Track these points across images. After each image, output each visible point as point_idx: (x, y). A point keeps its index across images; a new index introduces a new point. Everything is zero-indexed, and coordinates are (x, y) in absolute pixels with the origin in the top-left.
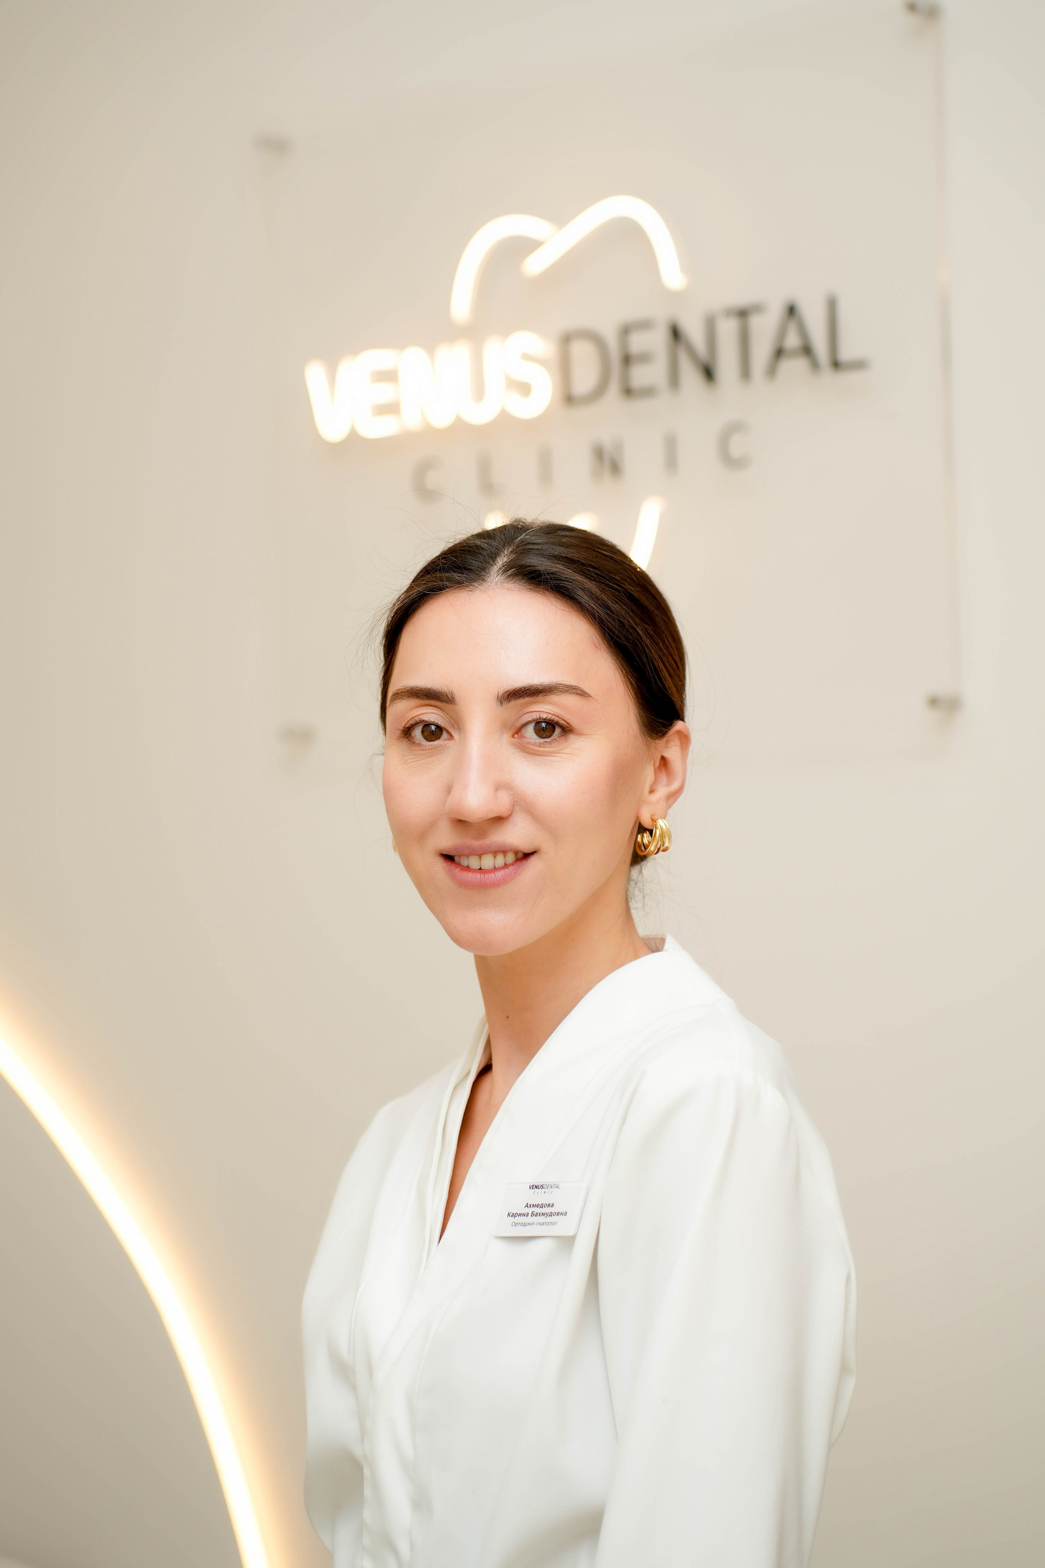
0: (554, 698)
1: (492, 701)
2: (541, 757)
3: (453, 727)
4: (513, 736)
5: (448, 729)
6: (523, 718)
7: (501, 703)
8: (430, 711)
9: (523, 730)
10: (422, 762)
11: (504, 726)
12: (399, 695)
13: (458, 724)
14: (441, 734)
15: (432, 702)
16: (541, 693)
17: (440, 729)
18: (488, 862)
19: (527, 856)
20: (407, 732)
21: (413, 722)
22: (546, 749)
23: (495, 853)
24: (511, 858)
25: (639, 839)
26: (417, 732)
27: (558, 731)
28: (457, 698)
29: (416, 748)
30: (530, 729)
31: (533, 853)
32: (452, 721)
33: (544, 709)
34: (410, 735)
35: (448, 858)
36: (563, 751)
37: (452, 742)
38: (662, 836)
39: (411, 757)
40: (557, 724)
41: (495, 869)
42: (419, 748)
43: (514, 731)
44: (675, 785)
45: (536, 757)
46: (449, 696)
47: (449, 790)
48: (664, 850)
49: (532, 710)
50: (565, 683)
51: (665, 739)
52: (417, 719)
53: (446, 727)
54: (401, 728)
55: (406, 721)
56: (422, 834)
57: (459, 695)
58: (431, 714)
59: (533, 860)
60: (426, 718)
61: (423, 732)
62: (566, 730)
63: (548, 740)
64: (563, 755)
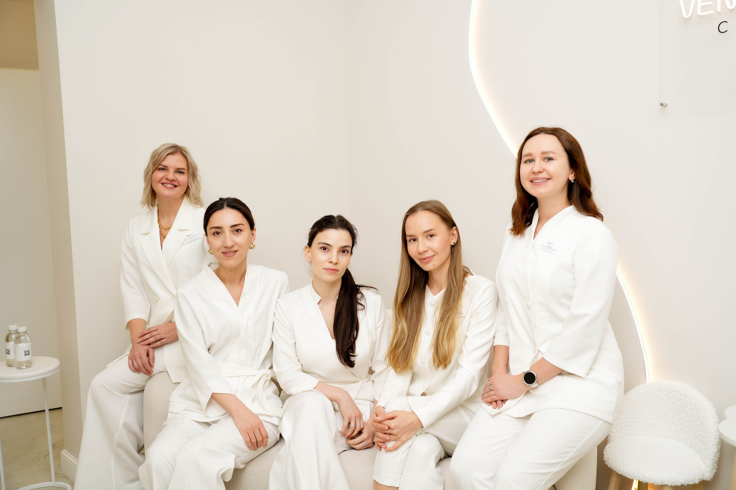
0: (239, 226)
1: (229, 228)
2: (238, 235)
10: (217, 238)
11: (231, 231)
13: (224, 232)
14: (221, 233)
15: (217, 228)
16: (236, 225)
18: (231, 253)
20: (214, 234)
21: (214, 232)
23: (232, 251)
24: (234, 252)
26: (216, 233)
27: (239, 231)
28: (222, 227)
30: (235, 231)
31: (237, 250)
32: (222, 231)
33: (237, 228)
35: (224, 253)
37: (223, 234)
39: (214, 237)
40: (240, 230)
43: (233, 232)
44: (255, 238)
47: (223, 242)
49: (235, 228)
50: (239, 223)
58: (218, 230)
59: (237, 252)
62: (241, 230)
63: (238, 233)
64: (241, 234)
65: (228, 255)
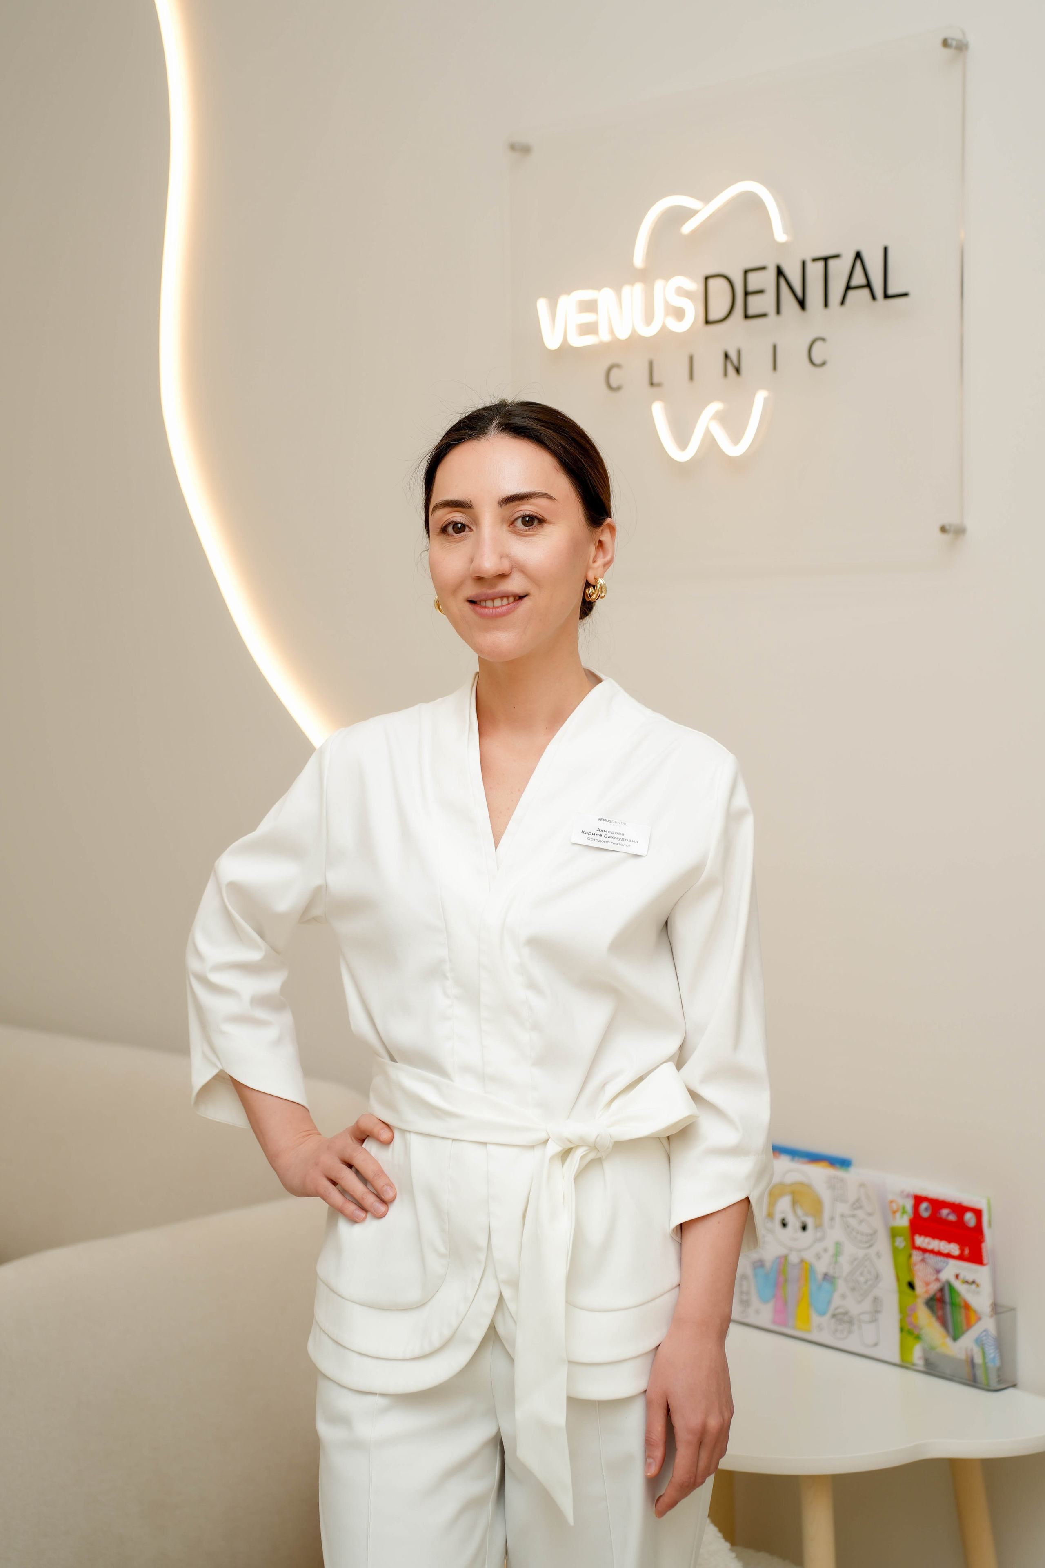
0: (533, 501)
1: (496, 505)
2: (527, 537)
3: (472, 522)
5: (469, 525)
6: (515, 515)
7: (501, 506)
8: (457, 515)
9: (515, 523)
10: (454, 546)
11: (503, 520)
12: (437, 507)
13: (476, 521)
14: (465, 528)
15: (459, 509)
16: (524, 498)
17: (464, 525)
18: (498, 602)
19: (520, 598)
20: (444, 530)
21: (447, 523)
22: (530, 533)
23: (502, 598)
24: (512, 599)
25: (587, 592)
26: (450, 529)
27: (536, 522)
28: (474, 505)
29: (449, 539)
30: (519, 521)
31: (525, 596)
32: (471, 520)
33: (527, 508)
34: (446, 531)
35: (472, 602)
36: (541, 533)
37: (472, 533)
38: (601, 588)
39: (447, 544)
40: (536, 517)
41: (501, 606)
42: (451, 538)
43: (509, 523)
44: (608, 558)
45: (523, 537)
46: (470, 504)
47: (472, 560)
48: (602, 597)
49: (520, 509)
50: (539, 492)
51: (600, 529)
52: (450, 521)
53: (467, 524)
54: (440, 527)
55: (442, 522)
56: (455, 589)
57: (475, 503)
58: (458, 517)
59: (525, 599)
60: (455, 520)
61: (453, 529)
62: (542, 520)
63: (530, 527)
64: (541, 536)
65: (486, 611)
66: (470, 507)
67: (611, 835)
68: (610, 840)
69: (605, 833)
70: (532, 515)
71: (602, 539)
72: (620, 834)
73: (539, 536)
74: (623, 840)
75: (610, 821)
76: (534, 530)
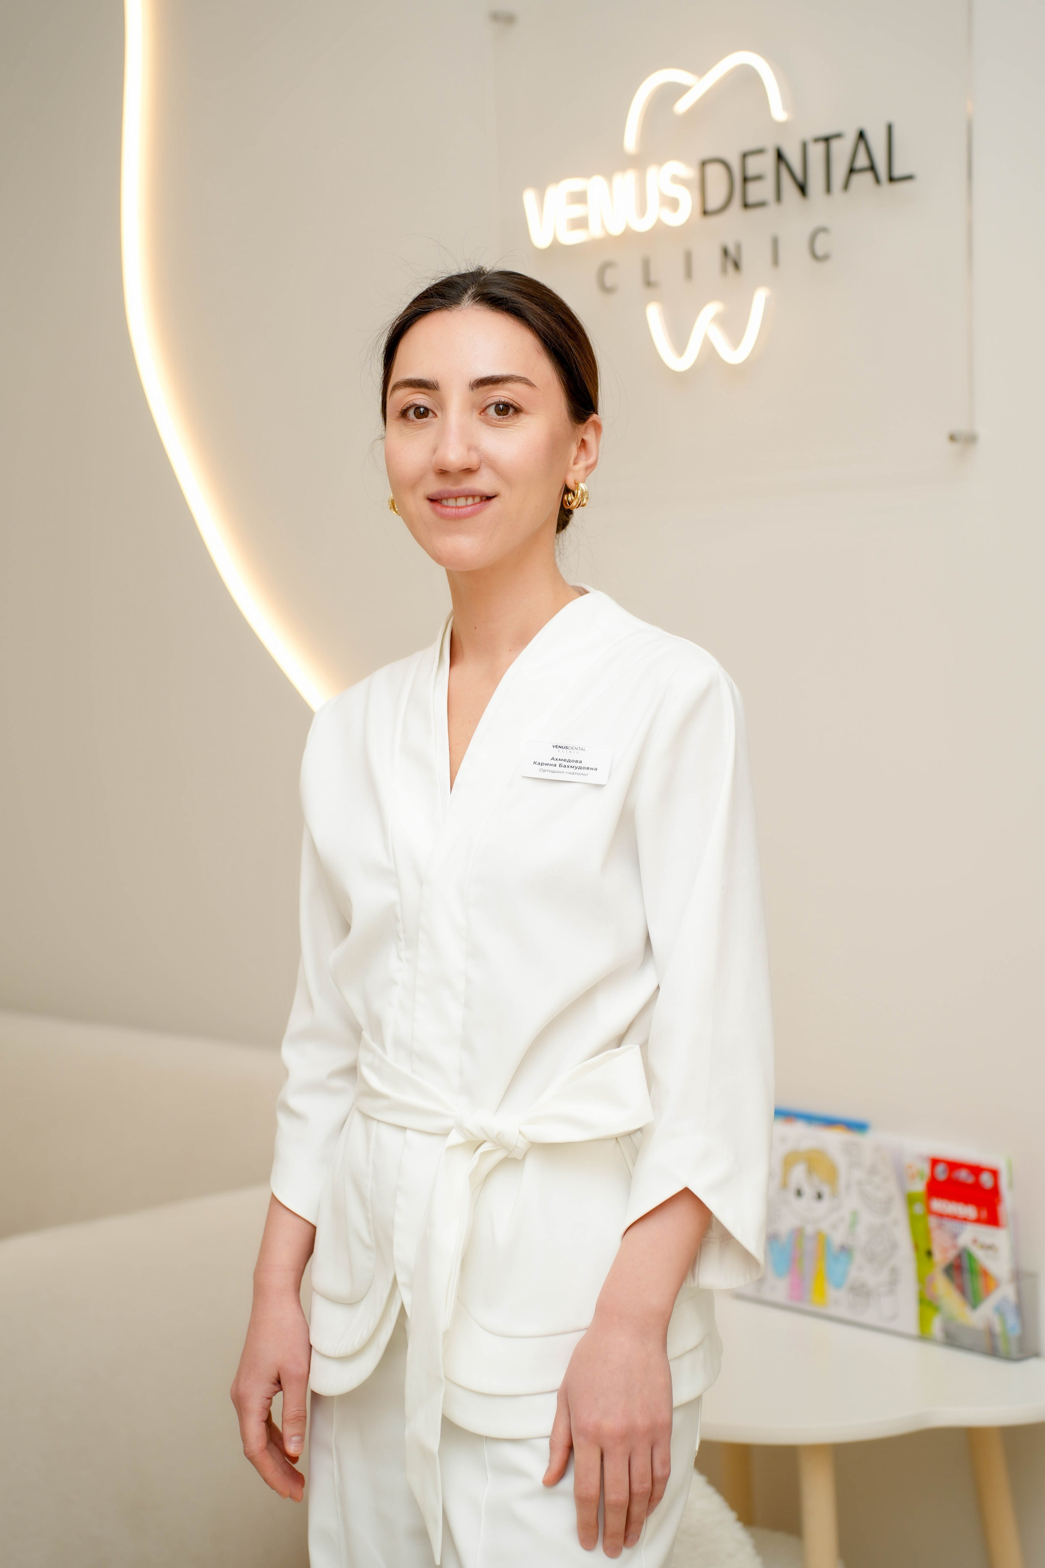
0: (510, 386)
1: (465, 387)
2: (500, 429)
3: (437, 408)
4: (480, 414)
5: (433, 410)
6: (488, 401)
7: (472, 389)
8: (420, 397)
9: (487, 410)
10: (415, 433)
11: (473, 406)
12: (397, 386)
13: (442, 406)
14: (428, 414)
15: (422, 390)
16: (500, 381)
17: (427, 410)
18: (461, 502)
19: (489, 498)
20: (404, 414)
21: (408, 405)
22: (504, 423)
23: (467, 497)
24: (478, 499)
25: (566, 498)
26: (411, 413)
27: (511, 411)
28: (440, 386)
29: (411, 424)
30: (492, 409)
31: (494, 497)
32: (436, 404)
33: (502, 394)
34: (406, 416)
35: (433, 500)
36: (515, 425)
37: (436, 419)
38: (582, 495)
39: (407, 430)
40: (512, 406)
41: (467, 506)
42: (413, 424)
43: (481, 410)
44: (591, 461)
45: (496, 428)
46: (435, 384)
47: (435, 451)
48: (582, 506)
49: (494, 395)
50: (517, 375)
51: (585, 425)
52: (411, 403)
53: (432, 408)
54: (399, 410)
55: (403, 405)
56: (414, 485)
57: (442, 384)
58: (421, 399)
59: (494, 501)
60: (418, 402)
61: (415, 413)
62: (518, 410)
63: (505, 416)
64: (515, 427)
65: (448, 511)
66: (436, 388)
67: (568, 764)
68: (566, 770)
69: (560, 762)
70: (507, 403)
71: (586, 437)
72: (577, 761)
73: (513, 427)
74: (580, 768)
75: (567, 748)
76: (509, 420)
